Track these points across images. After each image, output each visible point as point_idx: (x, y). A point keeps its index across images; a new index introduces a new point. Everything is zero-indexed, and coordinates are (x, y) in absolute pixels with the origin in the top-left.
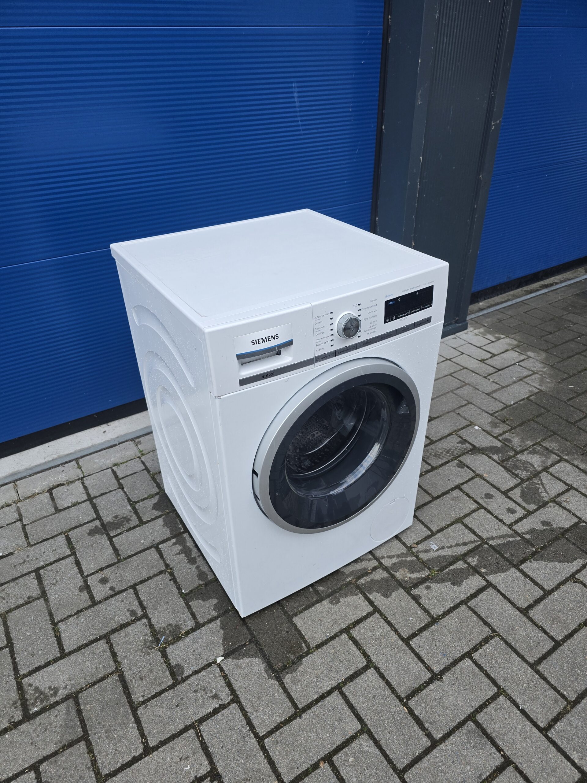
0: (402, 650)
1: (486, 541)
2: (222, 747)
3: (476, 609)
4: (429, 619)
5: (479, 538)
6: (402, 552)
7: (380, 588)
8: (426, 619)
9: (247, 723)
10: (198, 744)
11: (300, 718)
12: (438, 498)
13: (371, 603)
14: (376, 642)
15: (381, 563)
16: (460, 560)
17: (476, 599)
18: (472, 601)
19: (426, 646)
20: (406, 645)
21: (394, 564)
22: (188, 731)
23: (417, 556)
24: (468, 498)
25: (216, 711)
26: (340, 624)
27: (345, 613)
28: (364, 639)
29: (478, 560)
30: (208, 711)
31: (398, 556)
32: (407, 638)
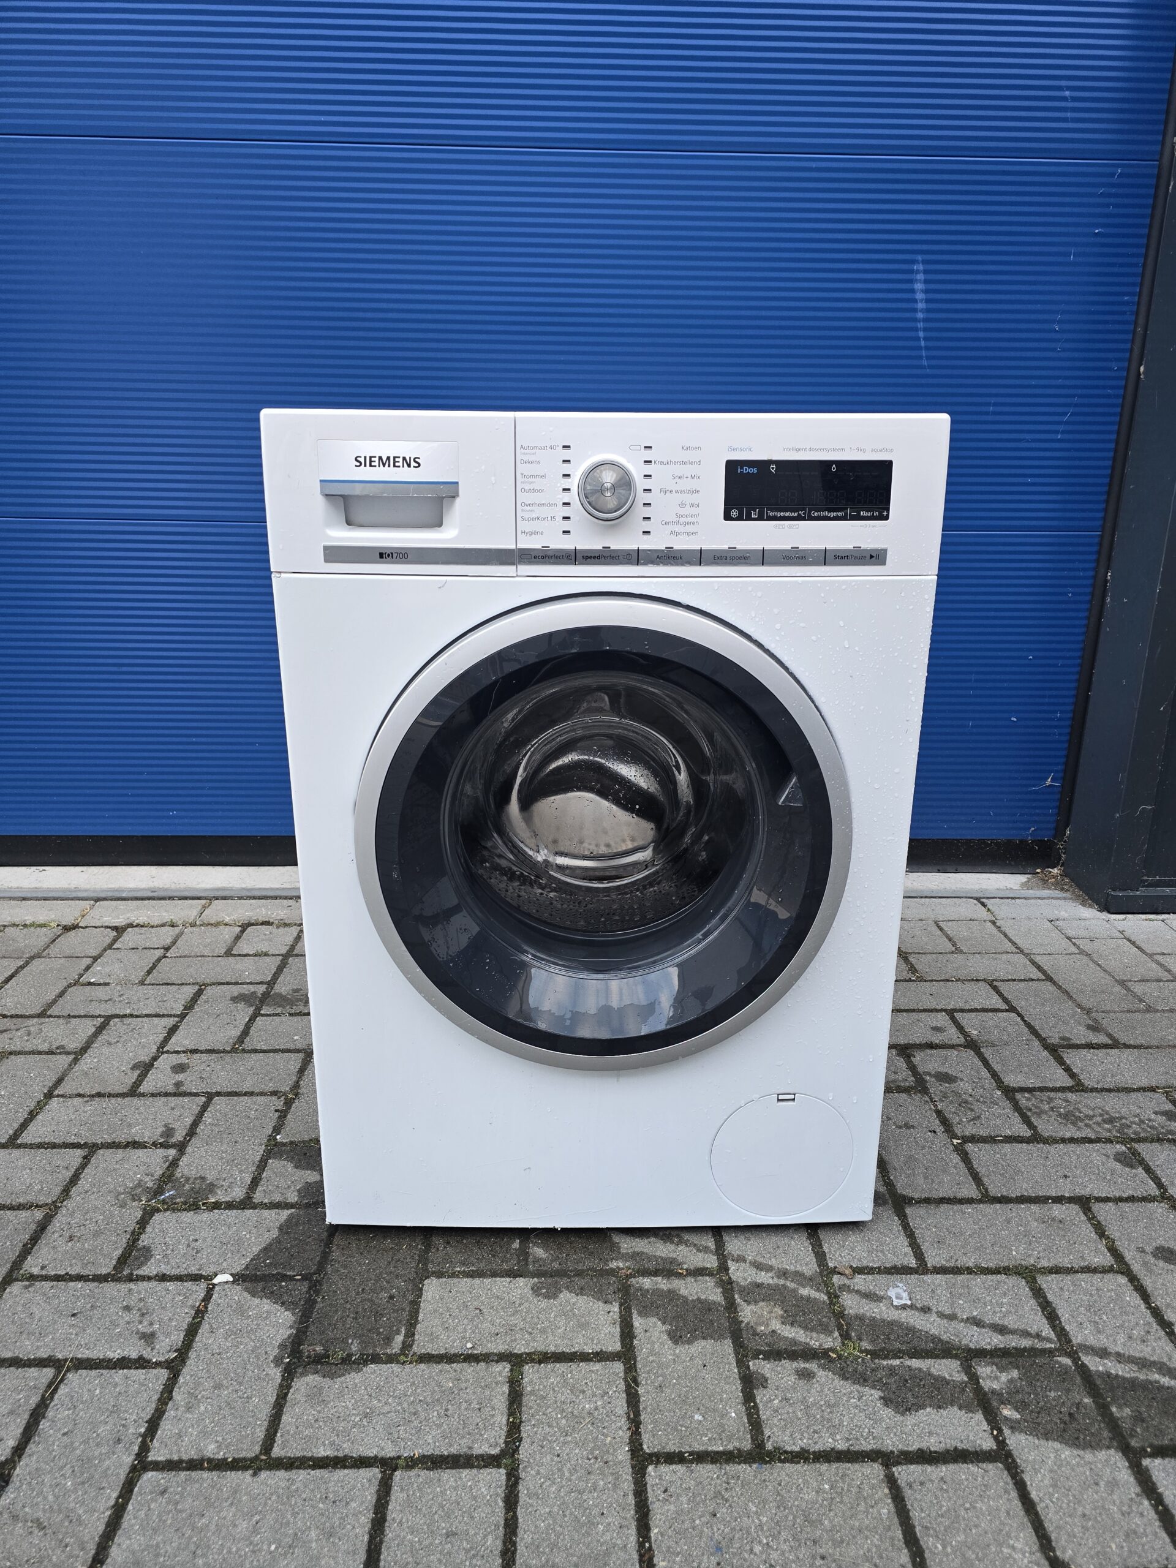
0: (612, 1474)
1: (1076, 1352)
2: (64, 1434)
3: (907, 1493)
4: (747, 1445)
5: (1057, 1336)
6: (799, 1268)
7: (677, 1317)
8: (739, 1439)
9: (151, 1419)
10: (34, 1400)
11: (255, 1475)
12: (1000, 1202)
13: (627, 1333)
14: (564, 1421)
15: (723, 1268)
16: (956, 1357)
17: (929, 1469)
18: (912, 1467)
19: (684, 1499)
20: (633, 1467)
21: (759, 1286)
22: (45, 1367)
23: (833, 1297)
24: (1093, 1235)
25: (123, 1363)
26: (515, 1340)
27: (547, 1324)
28: (543, 1398)
29: (1011, 1381)
30: (110, 1355)
31: (784, 1274)
32: (651, 1455)
